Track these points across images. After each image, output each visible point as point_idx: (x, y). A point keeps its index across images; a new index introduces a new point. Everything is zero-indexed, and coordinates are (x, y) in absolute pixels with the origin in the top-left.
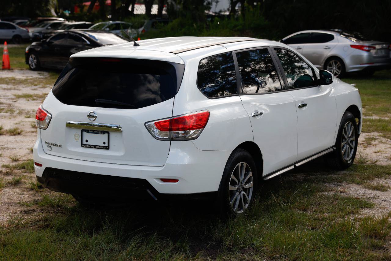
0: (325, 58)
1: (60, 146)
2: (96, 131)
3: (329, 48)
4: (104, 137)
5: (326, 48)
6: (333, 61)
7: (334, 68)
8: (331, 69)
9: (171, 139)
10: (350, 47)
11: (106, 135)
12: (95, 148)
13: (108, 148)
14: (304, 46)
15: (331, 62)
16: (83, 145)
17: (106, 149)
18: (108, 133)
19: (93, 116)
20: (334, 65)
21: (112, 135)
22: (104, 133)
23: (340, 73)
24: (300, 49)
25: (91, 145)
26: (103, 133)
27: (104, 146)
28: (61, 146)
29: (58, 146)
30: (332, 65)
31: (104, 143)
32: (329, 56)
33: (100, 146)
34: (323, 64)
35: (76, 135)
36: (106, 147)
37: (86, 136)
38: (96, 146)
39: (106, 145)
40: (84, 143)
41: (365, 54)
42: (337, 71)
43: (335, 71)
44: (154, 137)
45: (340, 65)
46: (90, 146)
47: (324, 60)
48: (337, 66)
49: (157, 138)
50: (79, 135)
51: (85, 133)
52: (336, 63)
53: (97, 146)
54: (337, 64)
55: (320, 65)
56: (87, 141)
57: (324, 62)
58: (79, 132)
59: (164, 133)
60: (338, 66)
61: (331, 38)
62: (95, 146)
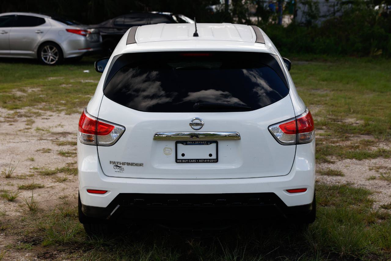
0: (39, 43)
1: (141, 165)
2: (199, 141)
3: (42, 32)
4: (211, 148)
5: (38, 33)
6: (48, 46)
7: (50, 54)
8: (46, 55)
9: (297, 143)
10: (66, 32)
11: (214, 145)
12: (196, 162)
13: (216, 161)
14: (10, 30)
15: (46, 47)
16: (177, 161)
17: (214, 162)
18: (216, 142)
19: (197, 124)
20: (50, 51)
21: (222, 145)
22: (211, 143)
23: (57, 59)
24: (6, 33)
25: (191, 159)
26: (208, 143)
27: (212, 159)
28: (143, 164)
29: (137, 165)
30: (47, 51)
31: (210, 155)
32: (43, 42)
33: (204, 160)
34: (36, 50)
35: (167, 149)
36: (213, 159)
37: (182, 148)
38: (199, 160)
39: (214, 157)
40: (180, 157)
41: (82, 39)
42: (53, 57)
43: (51, 57)
44: (279, 143)
45: (56, 51)
46: (189, 161)
47: (37, 45)
48: (53, 52)
49: (281, 143)
50: (171, 149)
51: (179, 145)
52: (51, 49)
53: (201, 159)
54: (53, 50)
55: (33, 51)
56: (183, 155)
57: (37, 47)
58: (172, 145)
59: (289, 136)
60: (55, 52)
61: (42, 22)
62: (196, 160)
